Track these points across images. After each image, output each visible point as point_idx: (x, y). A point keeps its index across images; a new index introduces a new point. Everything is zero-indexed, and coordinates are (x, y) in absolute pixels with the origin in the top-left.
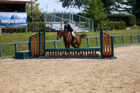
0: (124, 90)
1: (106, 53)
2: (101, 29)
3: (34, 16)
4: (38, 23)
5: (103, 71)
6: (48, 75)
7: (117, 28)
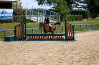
1: (69, 37)
3: (18, 11)
4: (21, 16)
5: (67, 49)
6: (28, 52)
7: (77, 20)
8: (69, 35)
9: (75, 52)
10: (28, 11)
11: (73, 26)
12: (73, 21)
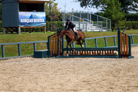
1: (123, 53)
2: (119, 29)
3: (53, 16)
6: (66, 73)
8: (124, 49)
9: (131, 74)
11: (129, 37)
12: (129, 29)
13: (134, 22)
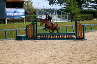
0: (92, 62)
1: (79, 37)
2: (76, 20)
3: (30, 11)
4: (32, 16)
5: (77, 49)
6: (39, 51)
7: (87, 19)
9: (85, 51)
10: (39, 10)
11: (83, 26)
12: (83, 20)
13: (87, 15)
